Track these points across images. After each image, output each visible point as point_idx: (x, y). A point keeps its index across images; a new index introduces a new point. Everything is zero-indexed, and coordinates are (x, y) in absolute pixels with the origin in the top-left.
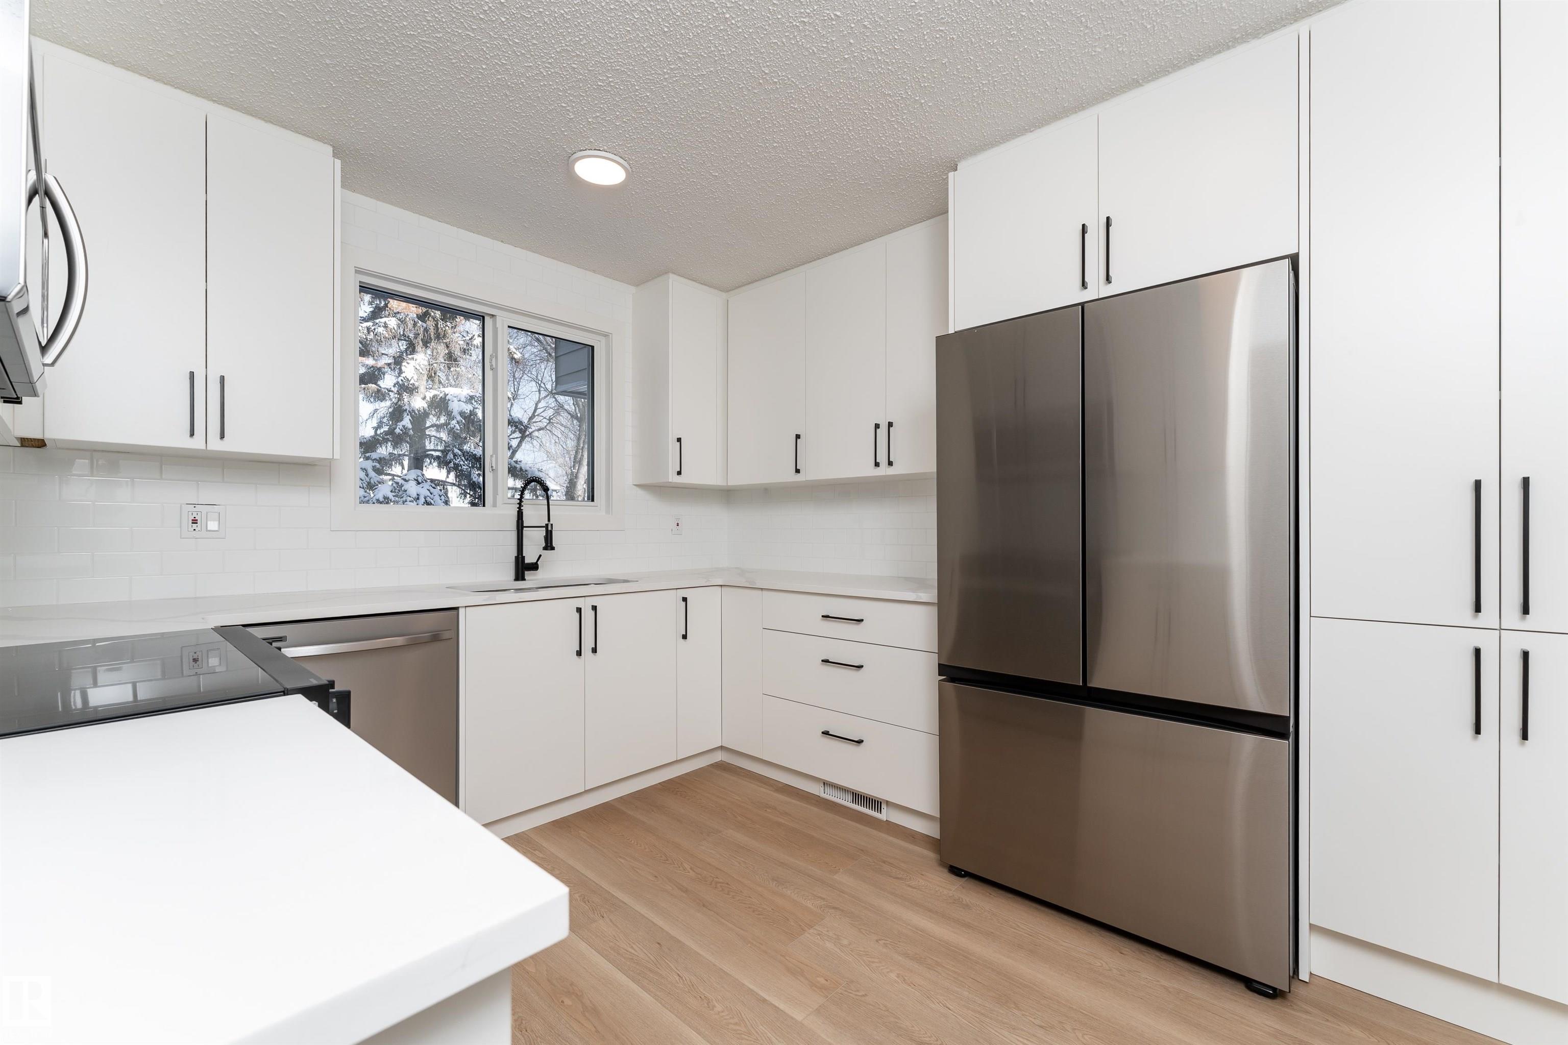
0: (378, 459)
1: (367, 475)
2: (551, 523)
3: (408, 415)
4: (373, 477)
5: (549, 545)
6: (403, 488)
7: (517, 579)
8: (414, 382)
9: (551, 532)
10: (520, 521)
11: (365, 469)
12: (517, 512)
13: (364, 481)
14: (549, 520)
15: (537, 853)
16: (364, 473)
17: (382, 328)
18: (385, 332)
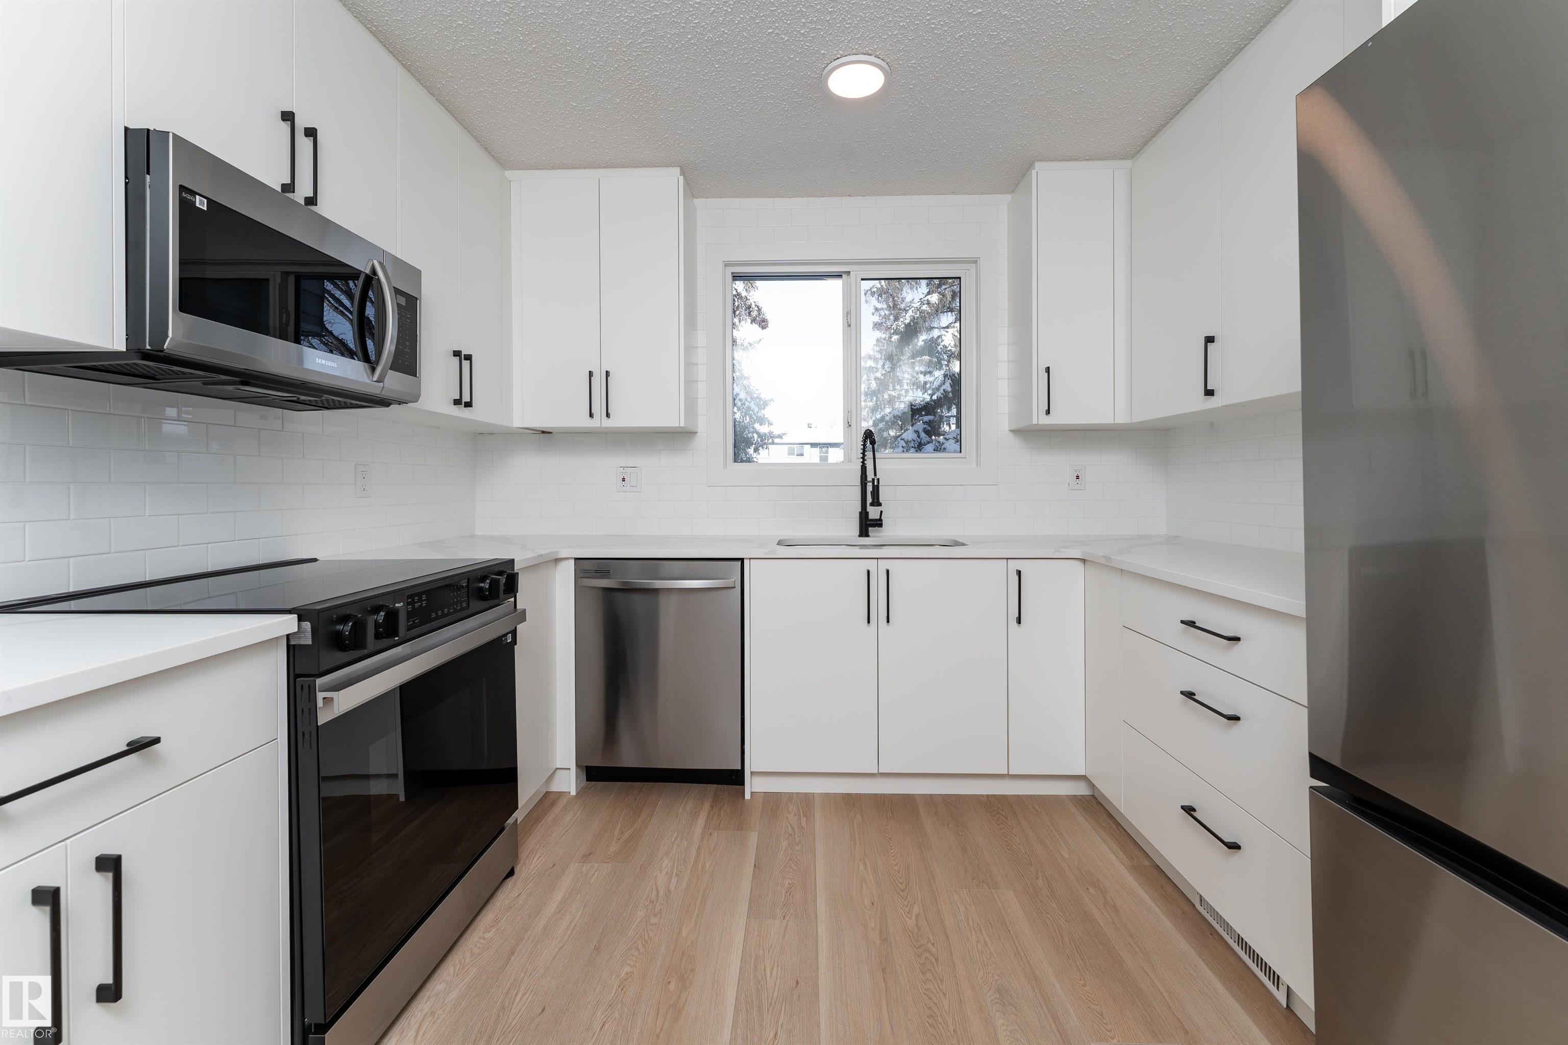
0: (928, 421)
1: (919, 437)
2: (878, 477)
3: (949, 379)
4: (924, 437)
5: (876, 501)
6: (943, 447)
7: (861, 535)
8: (951, 349)
9: (878, 486)
10: (864, 476)
11: (917, 431)
12: (860, 466)
13: (916, 442)
14: (875, 475)
15: (803, 820)
16: (916, 435)
17: (926, 306)
18: (928, 308)
